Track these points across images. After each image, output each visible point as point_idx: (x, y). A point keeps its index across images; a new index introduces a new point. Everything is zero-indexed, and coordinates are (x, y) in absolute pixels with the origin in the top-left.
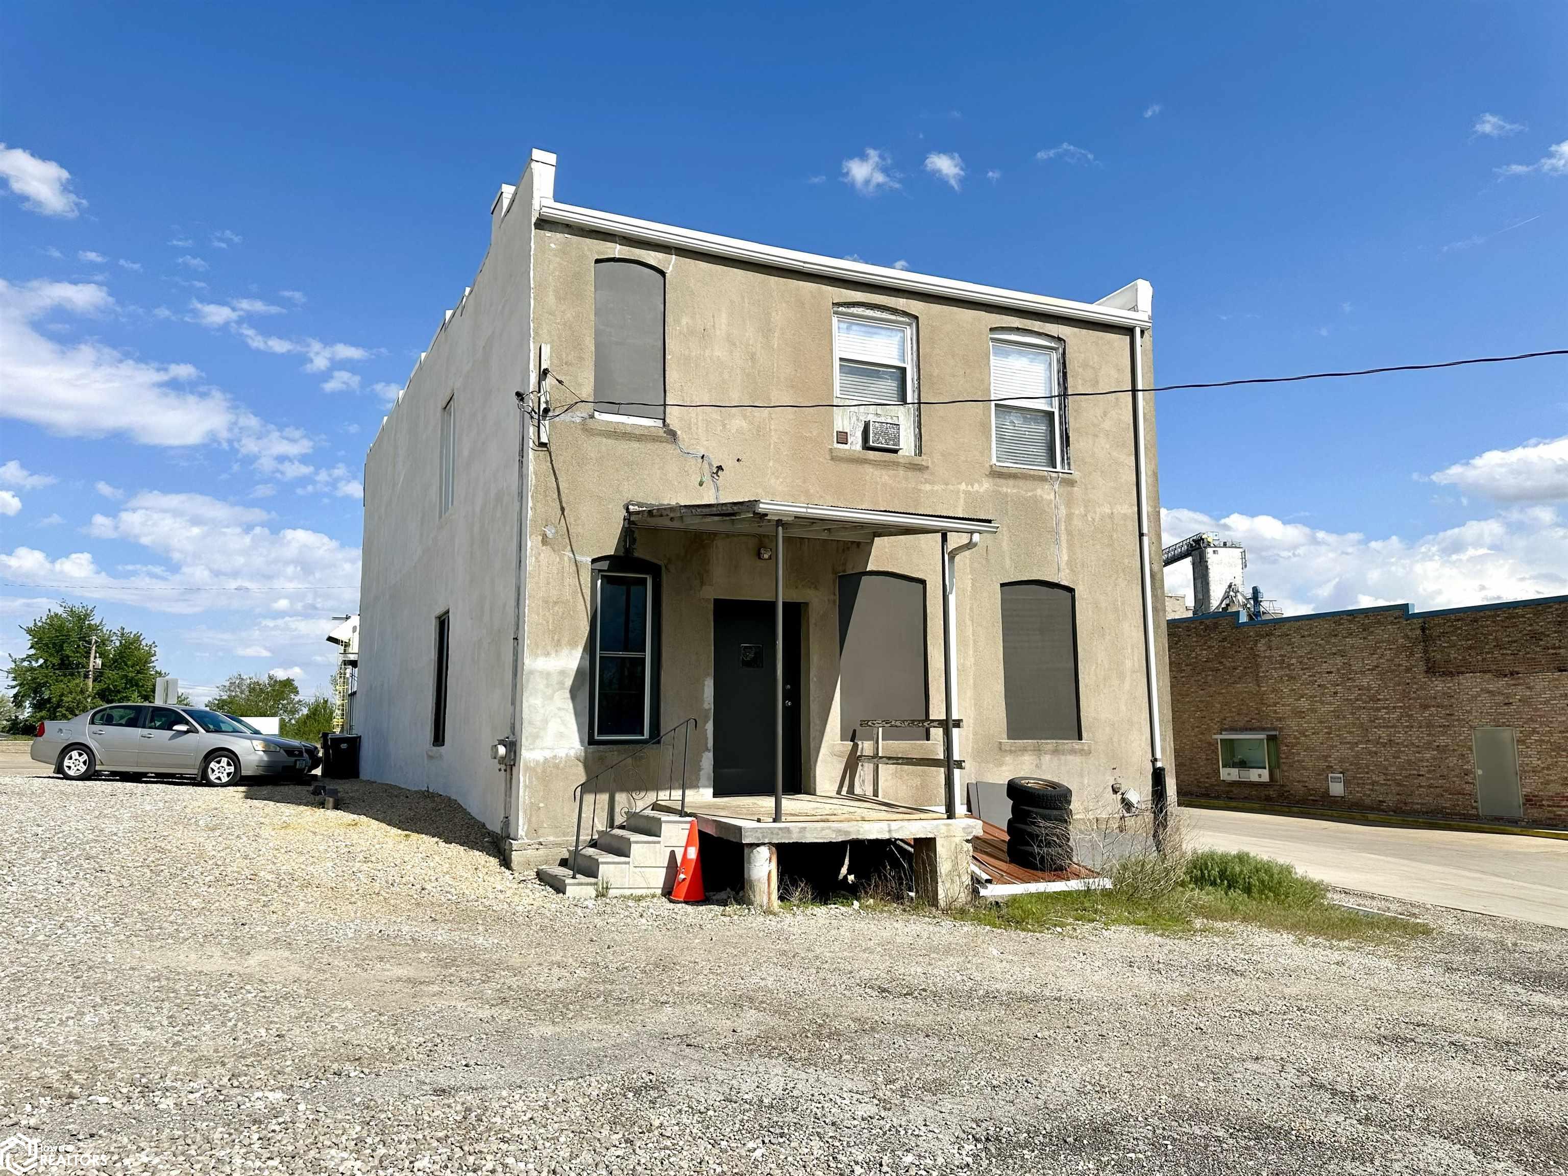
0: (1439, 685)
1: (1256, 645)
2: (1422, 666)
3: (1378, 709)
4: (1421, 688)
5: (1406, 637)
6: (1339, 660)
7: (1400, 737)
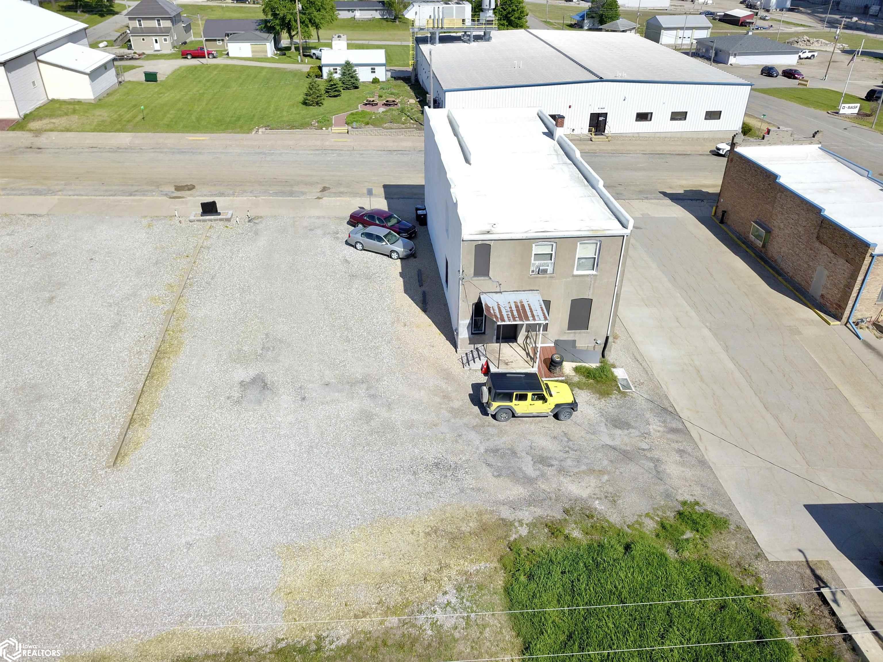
0: (817, 244)
1: (778, 193)
2: (815, 236)
3: (800, 242)
4: (813, 242)
5: (817, 221)
6: (797, 217)
7: (801, 255)
